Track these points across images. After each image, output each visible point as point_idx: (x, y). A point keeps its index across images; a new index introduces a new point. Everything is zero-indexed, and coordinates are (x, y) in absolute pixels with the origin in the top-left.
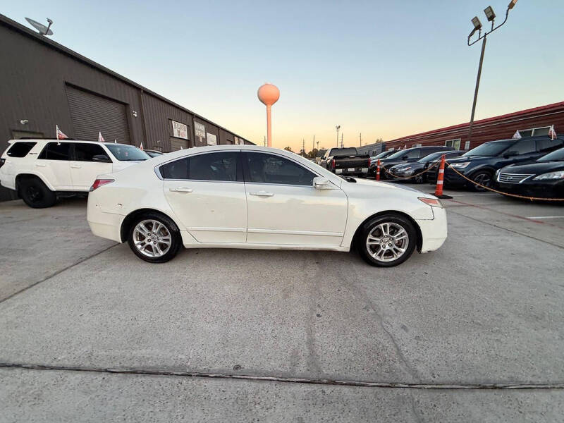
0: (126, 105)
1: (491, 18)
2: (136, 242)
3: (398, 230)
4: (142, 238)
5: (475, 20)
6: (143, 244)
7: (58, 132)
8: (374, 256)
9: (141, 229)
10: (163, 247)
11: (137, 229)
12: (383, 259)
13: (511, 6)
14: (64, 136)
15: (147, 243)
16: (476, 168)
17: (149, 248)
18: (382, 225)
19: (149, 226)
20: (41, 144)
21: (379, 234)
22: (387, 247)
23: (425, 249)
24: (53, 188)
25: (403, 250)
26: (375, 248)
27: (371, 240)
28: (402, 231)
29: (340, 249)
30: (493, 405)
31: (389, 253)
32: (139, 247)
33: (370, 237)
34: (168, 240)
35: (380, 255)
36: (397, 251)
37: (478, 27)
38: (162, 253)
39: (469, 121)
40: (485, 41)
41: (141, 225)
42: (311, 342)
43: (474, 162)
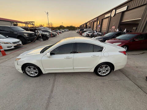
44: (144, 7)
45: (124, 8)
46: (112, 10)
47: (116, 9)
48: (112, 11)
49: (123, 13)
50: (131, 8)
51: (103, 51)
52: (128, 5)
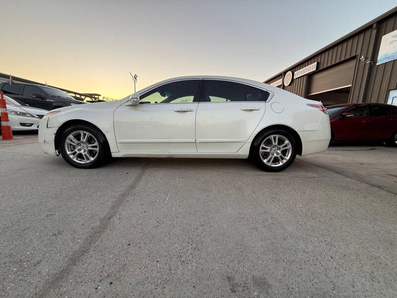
44: (352, 64)
45: (312, 67)
46: (285, 72)
47: (293, 69)
48: (285, 76)
49: (310, 76)
50: (325, 67)
51: (267, 101)
52: (319, 61)
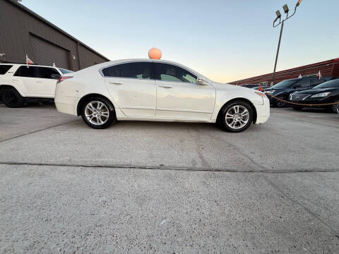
0: (68, 51)
1: (287, 11)
2: (86, 115)
3: (243, 110)
4: (90, 112)
5: (278, 13)
6: (90, 117)
7: (28, 60)
8: (230, 125)
9: (90, 107)
10: (103, 118)
11: (87, 106)
12: (234, 127)
13: (298, 5)
14: (32, 62)
15: (94, 116)
16: (278, 94)
17: (95, 119)
18: (235, 107)
19: (95, 105)
20: (16, 67)
21: (233, 112)
22: (237, 120)
23: (258, 122)
24: (24, 95)
25: (246, 122)
26: (230, 121)
27: (228, 116)
28: (246, 110)
29: (210, 121)
30: (307, 177)
31: (238, 124)
32: (88, 118)
33: (227, 114)
34: (107, 114)
35: (233, 125)
36: (243, 123)
37: (279, 17)
38: (103, 123)
39: (273, 72)
40: (283, 25)
41: (90, 104)
42: (201, 157)
43: (277, 90)
